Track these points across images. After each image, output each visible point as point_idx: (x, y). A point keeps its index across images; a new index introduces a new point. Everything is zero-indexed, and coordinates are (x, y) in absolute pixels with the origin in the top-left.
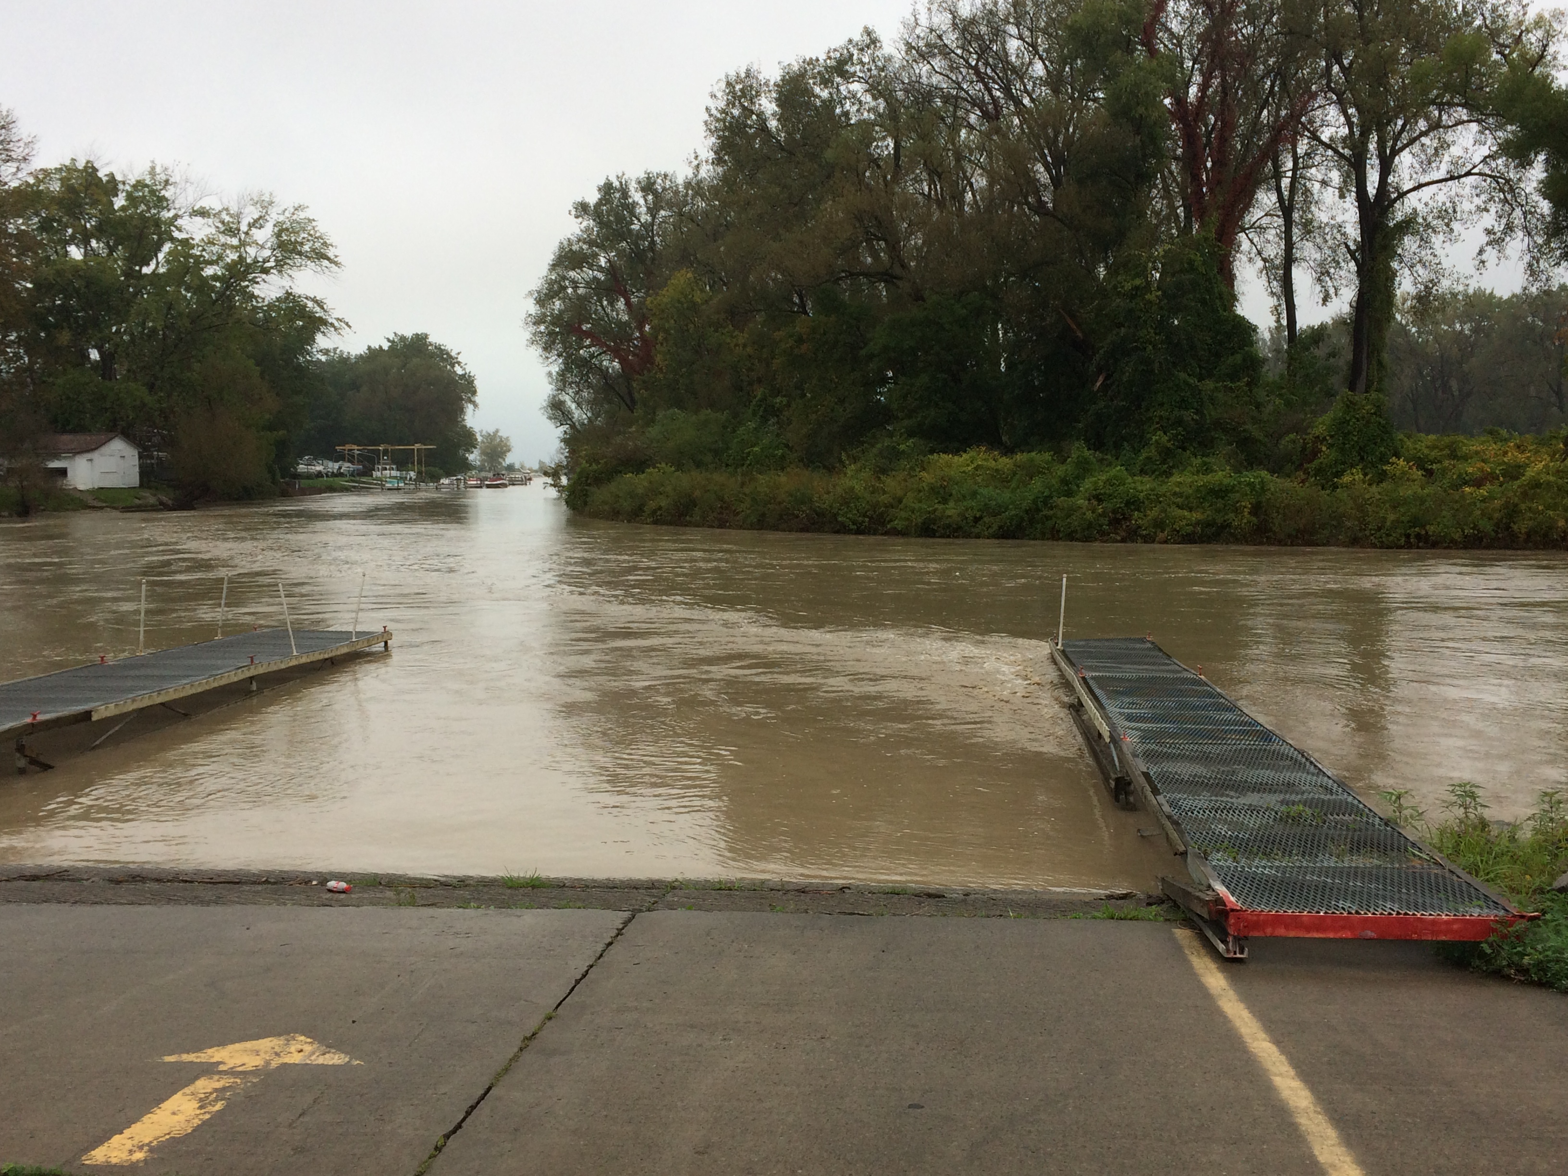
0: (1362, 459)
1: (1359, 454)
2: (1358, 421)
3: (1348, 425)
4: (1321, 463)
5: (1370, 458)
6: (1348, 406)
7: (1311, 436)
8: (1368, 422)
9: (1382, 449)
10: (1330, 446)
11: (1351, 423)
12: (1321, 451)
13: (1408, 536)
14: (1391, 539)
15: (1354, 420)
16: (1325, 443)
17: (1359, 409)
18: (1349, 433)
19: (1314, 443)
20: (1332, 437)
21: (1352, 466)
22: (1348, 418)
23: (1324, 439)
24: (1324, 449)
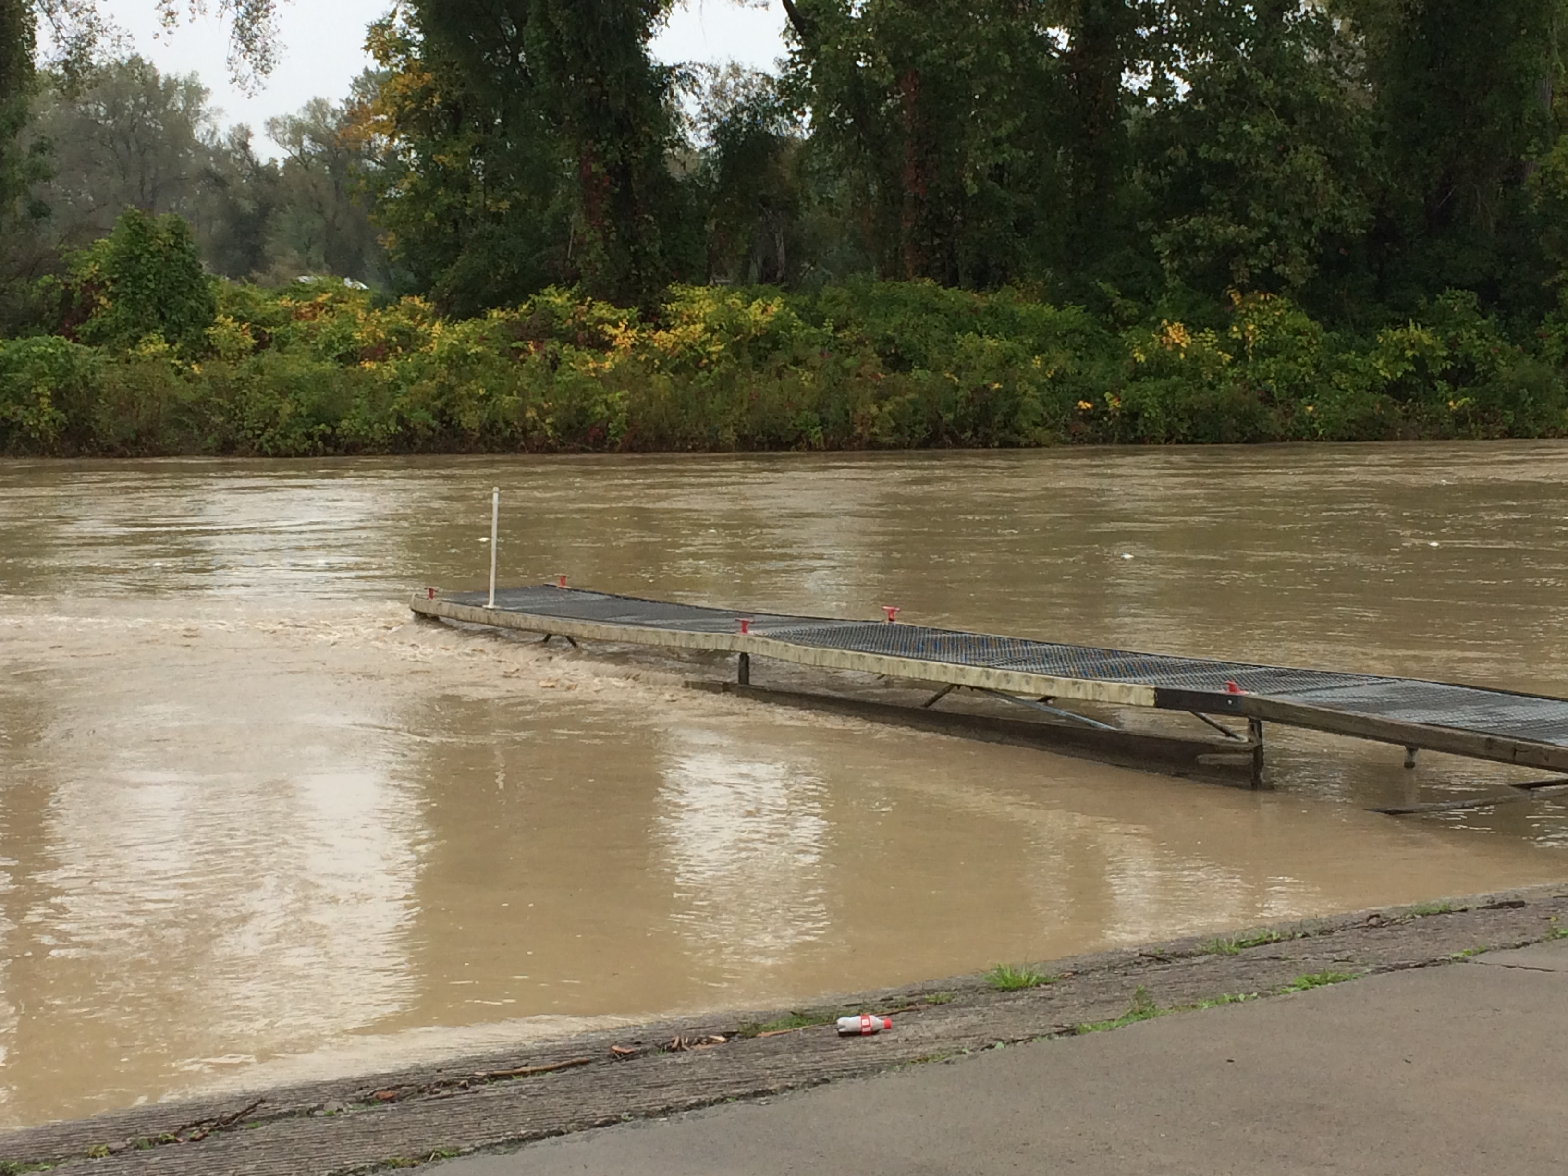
0: (162, 317)
1: (158, 310)
2: (153, 257)
3: (138, 261)
4: (102, 324)
5: (174, 317)
6: (137, 234)
7: (79, 281)
8: (168, 259)
9: (192, 303)
10: (113, 297)
11: (143, 261)
12: (97, 304)
13: (310, 436)
14: (290, 442)
15: (147, 255)
16: (103, 291)
17: (151, 238)
18: (141, 276)
19: (84, 290)
20: (114, 281)
21: (148, 330)
22: (137, 252)
23: (103, 285)
24: (103, 301)
